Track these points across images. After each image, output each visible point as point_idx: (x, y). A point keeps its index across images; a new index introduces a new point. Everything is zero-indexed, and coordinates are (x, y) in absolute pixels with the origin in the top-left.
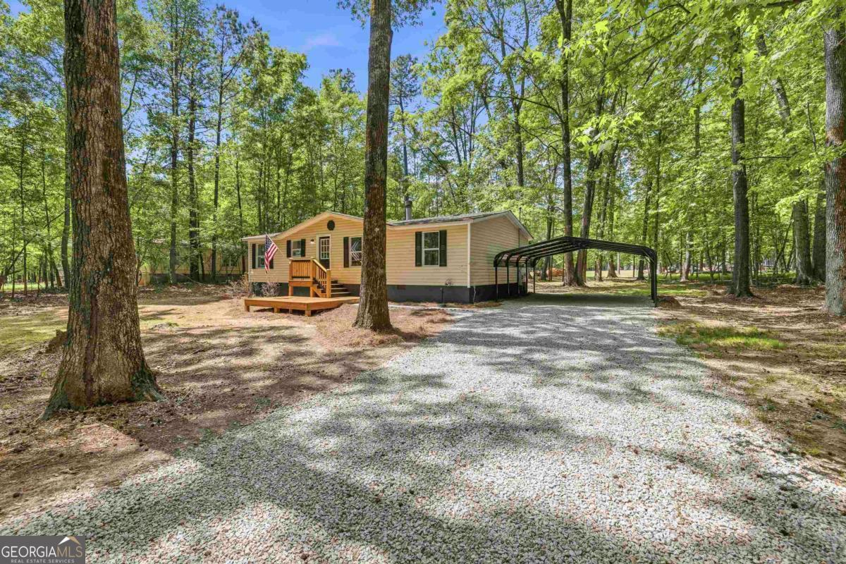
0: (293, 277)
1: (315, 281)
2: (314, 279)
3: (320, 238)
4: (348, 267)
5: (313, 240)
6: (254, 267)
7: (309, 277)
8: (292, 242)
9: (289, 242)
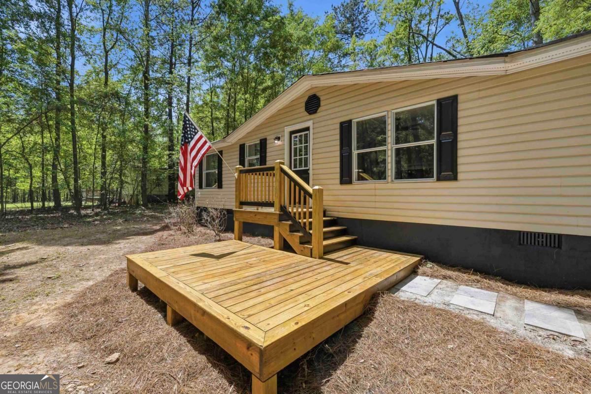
0: (242, 204)
1: (284, 215)
2: (283, 208)
3: (292, 133)
4: (350, 182)
5: (278, 139)
6: (201, 187)
7: (271, 205)
8: (247, 145)
9: (242, 147)
